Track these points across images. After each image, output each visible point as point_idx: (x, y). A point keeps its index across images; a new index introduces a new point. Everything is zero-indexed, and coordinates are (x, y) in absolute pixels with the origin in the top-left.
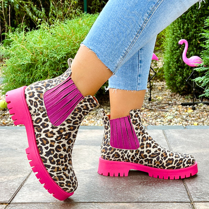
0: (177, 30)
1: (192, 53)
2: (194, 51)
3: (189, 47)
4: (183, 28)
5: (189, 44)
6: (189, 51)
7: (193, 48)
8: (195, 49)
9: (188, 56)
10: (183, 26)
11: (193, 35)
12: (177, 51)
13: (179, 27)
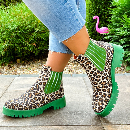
0: (92, 9)
1: (102, 25)
2: (103, 23)
3: (100, 21)
4: (96, 8)
5: (100, 19)
6: (100, 24)
7: (103, 22)
8: (104, 22)
9: (99, 27)
10: (96, 7)
11: (103, 13)
12: (92, 24)
13: (93, 8)
